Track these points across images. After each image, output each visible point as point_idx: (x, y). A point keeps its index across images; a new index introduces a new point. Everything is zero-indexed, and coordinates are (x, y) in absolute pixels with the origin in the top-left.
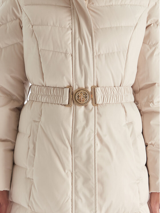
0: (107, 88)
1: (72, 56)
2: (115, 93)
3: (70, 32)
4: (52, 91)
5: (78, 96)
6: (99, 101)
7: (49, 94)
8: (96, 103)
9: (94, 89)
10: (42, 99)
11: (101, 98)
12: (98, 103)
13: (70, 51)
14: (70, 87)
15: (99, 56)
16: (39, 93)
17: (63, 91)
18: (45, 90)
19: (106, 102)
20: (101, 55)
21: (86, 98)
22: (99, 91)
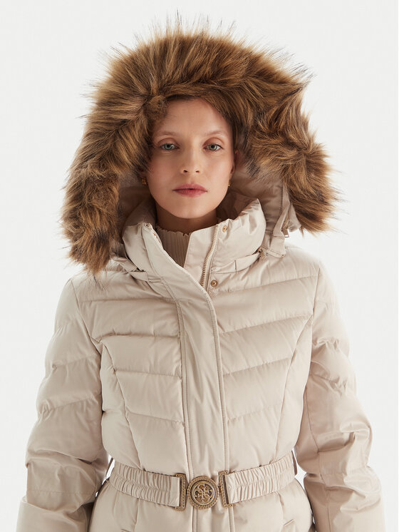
0: (246, 473)
1: (184, 425)
2: (260, 478)
3: (179, 382)
4: (151, 481)
5: (197, 493)
6: (233, 498)
7: (146, 484)
8: (228, 503)
9: (224, 477)
10: (134, 491)
11: (236, 492)
12: (231, 502)
13: (181, 417)
14: (182, 476)
15: (234, 420)
16: (129, 478)
17: (170, 480)
18: (139, 476)
19: (246, 499)
20: (237, 419)
21: (210, 495)
22: (232, 481)
